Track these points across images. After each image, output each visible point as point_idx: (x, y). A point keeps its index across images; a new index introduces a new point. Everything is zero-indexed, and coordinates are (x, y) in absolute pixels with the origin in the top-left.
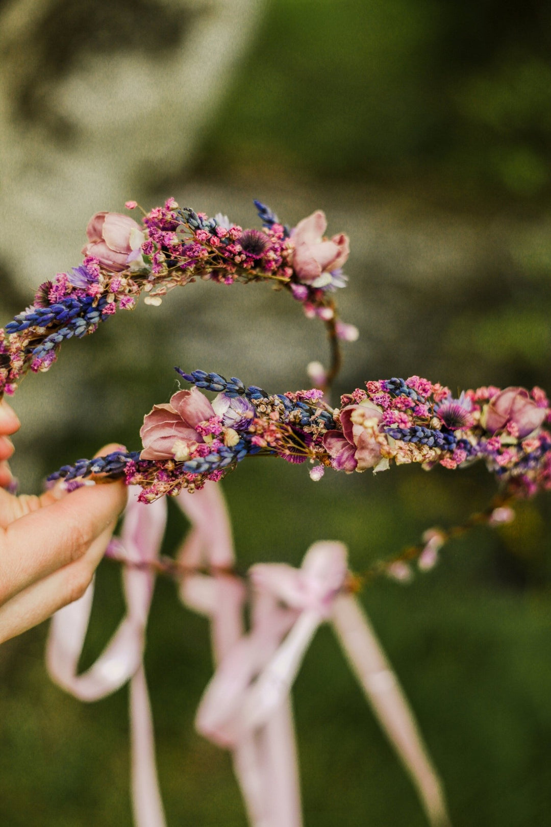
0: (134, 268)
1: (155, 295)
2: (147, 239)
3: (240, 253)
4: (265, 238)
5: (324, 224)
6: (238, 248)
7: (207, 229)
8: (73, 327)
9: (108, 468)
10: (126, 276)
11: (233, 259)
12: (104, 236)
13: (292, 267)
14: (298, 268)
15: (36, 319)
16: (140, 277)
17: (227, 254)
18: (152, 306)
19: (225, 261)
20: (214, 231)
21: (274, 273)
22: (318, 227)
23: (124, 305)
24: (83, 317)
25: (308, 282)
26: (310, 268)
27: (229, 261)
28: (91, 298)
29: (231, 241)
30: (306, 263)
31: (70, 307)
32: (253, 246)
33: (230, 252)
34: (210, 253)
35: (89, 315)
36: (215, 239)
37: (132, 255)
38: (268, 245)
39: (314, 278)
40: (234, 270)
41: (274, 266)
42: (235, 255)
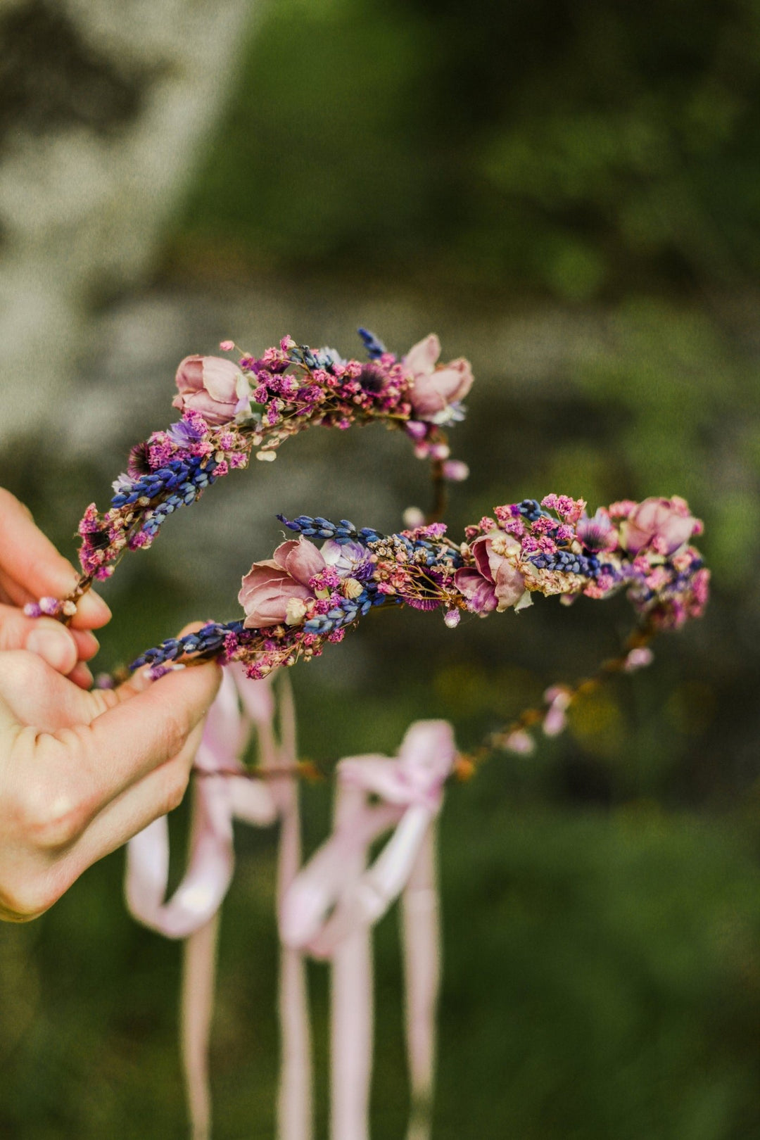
0: (240, 419)
1: (269, 449)
2: (254, 387)
3: (359, 393)
4: (383, 373)
5: (437, 348)
6: (357, 387)
7: (323, 368)
8: (182, 494)
9: (204, 644)
10: (232, 430)
11: (351, 399)
12: (206, 385)
13: (410, 402)
14: (417, 404)
15: (145, 489)
16: (247, 428)
17: (345, 395)
18: (266, 462)
19: (342, 402)
20: (330, 369)
21: (392, 411)
22: (430, 352)
23: (236, 463)
24: (190, 481)
25: (428, 418)
26: (432, 402)
27: (349, 403)
28: (201, 458)
29: (347, 379)
30: (428, 397)
31: (178, 471)
32: (371, 383)
33: (348, 391)
34: (327, 395)
35: (198, 479)
36: (333, 379)
37: (240, 404)
38: (387, 380)
39: (434, 412)
40: (350, 412)
41: (394, 403)
42: (353, 395)
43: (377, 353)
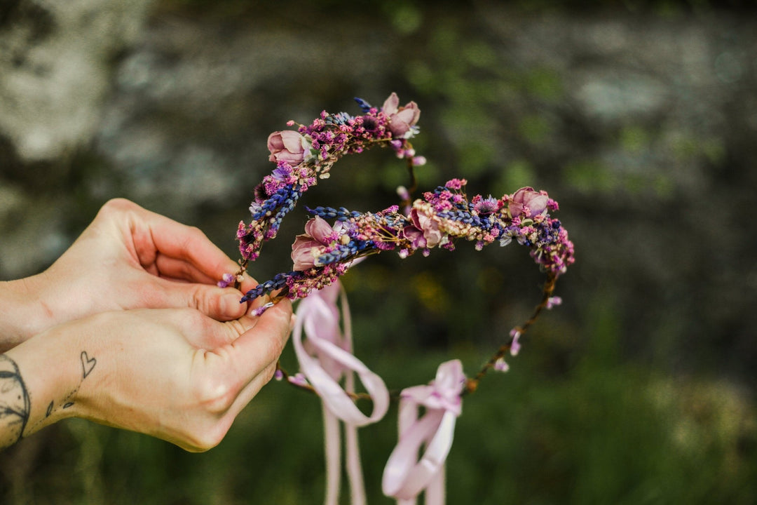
0: (306, 160)
1: (325, 172)
2: (310, 142)
3: (365, 132)
4: (374, 119)
5: (397, 99)
6: (363, 129)
7: (343, 123)
8: (288, 205)
9: (276, 284)
10: (304, 166)
11: (361, 136)
12: (286, 146)
13: (390, 131)
14: (394, 130)
15: (269, 207)
16: (311, 164)
17: (358, 135)
18: (325, 179)
19: (356, 139)
20: (347, 124)
21: (382, 137)
22: (394, 102)
23: (311, 183)
24: (289, 198)
25: (401, 137)
26: (402, 128)
27: (361, 138)
28: (293, 185)
29: (357, 127)
30: (400, 126)
31: (283, 194)
32: (370, 126)
33: (359, 133)
34: (349, 137)
35: (293, 196)
36: (350, 128)
37: (305, 152)
38: (377, 122)
39: (404, 133)
40: (362, 143)
41: (383, 133)
42: (362, 134)
43: (367, 108)
